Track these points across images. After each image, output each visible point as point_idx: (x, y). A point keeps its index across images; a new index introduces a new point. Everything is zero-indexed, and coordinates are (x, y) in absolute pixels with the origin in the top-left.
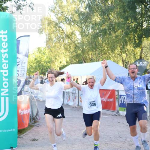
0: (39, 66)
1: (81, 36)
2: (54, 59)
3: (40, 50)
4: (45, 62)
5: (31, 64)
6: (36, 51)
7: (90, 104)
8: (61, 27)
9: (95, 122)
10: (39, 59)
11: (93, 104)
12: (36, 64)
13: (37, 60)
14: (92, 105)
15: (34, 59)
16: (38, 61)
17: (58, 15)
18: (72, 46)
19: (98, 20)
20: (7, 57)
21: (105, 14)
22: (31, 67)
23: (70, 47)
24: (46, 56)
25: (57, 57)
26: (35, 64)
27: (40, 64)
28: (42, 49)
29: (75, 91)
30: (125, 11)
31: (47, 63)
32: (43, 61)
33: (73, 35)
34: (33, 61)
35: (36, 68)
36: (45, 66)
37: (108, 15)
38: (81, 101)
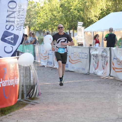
0: (66, 16)
4: (75, 10)
10: (66, 5)
15: (58, 6)
16: (65, 7)
27: (68, 13)
29: (106, 52)
31: (78, 11)
32: (72, 8)
34: (57, 8)
35: (62, 19)
36: (75, 16)
38: (114, 69)
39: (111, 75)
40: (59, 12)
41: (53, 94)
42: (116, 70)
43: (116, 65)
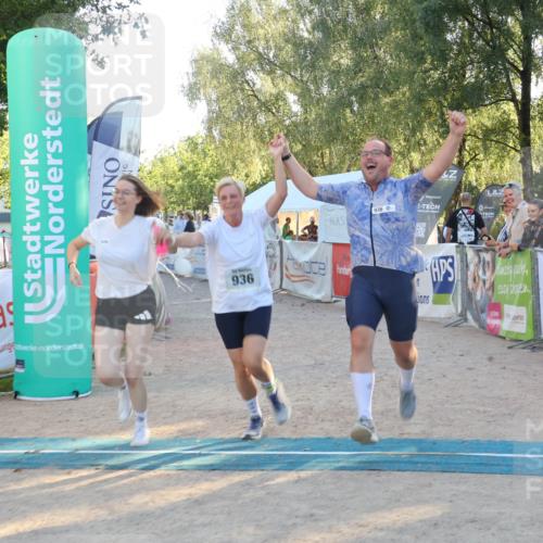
0: (190, 187)
1: (302, 106)
2: (229, 168)
3: (192, 144)
4: (206, 176)
5: (170, 182)
6: (184, 146)
7: (235, 280)
8: (247, 82)
9: (251, 341)
10: (190, 168)
11: (243, 277)
12: (183, 179)
13: (185, 171)
14: (241, 280)
15: (176, 169)
16: (189, 172)
17: (238, 49)
18: (276, 130)
19: (345, 62)
20: (60, 151)
21: (365, 44)
22: (169, 189)
23: (271, 134)
24: (209, 160)
25: (238, 162)
26: (180, 182)
27: (195, 182)
28: (200, 141)
30: (416, 37)
31: (211, 179)
32: (201, 173)
33: (281, 103)
34: (174, 173)
35: (183, 192)
36: (206, 187)
37: (372, 47)
38: (287, 277)
39: (284, 286)
40: (178, 180)
41: (189, 321)
42: (293, 279)
43: (292, 271)
